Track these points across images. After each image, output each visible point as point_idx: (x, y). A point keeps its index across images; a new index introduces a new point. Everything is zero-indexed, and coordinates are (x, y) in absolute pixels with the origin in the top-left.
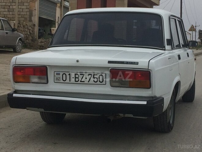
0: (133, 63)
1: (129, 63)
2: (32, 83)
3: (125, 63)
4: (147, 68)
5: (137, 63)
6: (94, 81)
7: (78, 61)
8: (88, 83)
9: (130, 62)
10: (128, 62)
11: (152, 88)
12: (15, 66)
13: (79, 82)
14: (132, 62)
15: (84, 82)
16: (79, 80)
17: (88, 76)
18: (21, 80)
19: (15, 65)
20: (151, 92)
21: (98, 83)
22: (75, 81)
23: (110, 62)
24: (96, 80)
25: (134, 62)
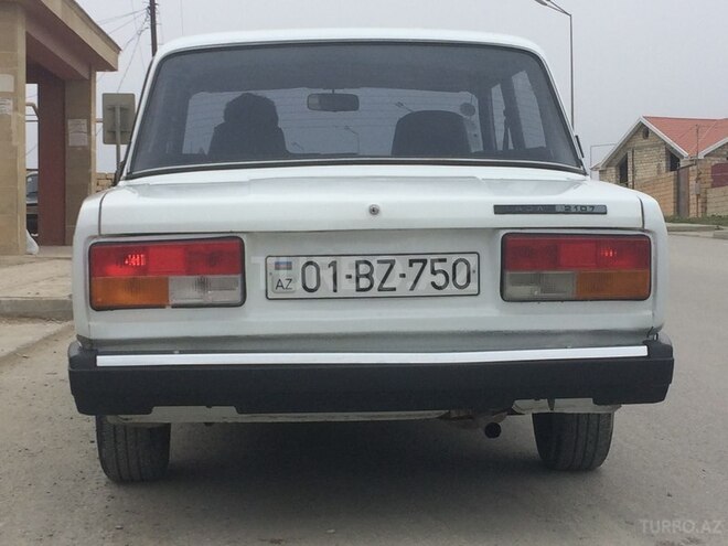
0: (589, 210)
1: (574, 210)
2: (175, 306)
3: (558, 210)
4: (641, 226)
5: (602, 211)
6: (433, 284)
7: (374, 211)
8: (412, 293)
9: (576, 207)
10: (569, 206)
11: (655, 296)
12: (95, 241)
13: (374, 292)
14: (585, 207)
15: (394, 289)
16: (371, 286)
17: (411, 265)
18: (123, 296)
19: (95, 237)
20: (650, 313)
21: (451, 289)
22: (359, 290)
23: (500, 210)
24: (440, 279)
25: (593, 207)
